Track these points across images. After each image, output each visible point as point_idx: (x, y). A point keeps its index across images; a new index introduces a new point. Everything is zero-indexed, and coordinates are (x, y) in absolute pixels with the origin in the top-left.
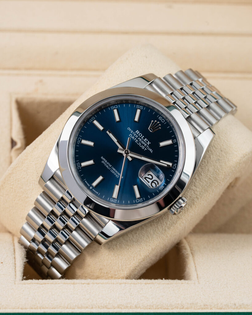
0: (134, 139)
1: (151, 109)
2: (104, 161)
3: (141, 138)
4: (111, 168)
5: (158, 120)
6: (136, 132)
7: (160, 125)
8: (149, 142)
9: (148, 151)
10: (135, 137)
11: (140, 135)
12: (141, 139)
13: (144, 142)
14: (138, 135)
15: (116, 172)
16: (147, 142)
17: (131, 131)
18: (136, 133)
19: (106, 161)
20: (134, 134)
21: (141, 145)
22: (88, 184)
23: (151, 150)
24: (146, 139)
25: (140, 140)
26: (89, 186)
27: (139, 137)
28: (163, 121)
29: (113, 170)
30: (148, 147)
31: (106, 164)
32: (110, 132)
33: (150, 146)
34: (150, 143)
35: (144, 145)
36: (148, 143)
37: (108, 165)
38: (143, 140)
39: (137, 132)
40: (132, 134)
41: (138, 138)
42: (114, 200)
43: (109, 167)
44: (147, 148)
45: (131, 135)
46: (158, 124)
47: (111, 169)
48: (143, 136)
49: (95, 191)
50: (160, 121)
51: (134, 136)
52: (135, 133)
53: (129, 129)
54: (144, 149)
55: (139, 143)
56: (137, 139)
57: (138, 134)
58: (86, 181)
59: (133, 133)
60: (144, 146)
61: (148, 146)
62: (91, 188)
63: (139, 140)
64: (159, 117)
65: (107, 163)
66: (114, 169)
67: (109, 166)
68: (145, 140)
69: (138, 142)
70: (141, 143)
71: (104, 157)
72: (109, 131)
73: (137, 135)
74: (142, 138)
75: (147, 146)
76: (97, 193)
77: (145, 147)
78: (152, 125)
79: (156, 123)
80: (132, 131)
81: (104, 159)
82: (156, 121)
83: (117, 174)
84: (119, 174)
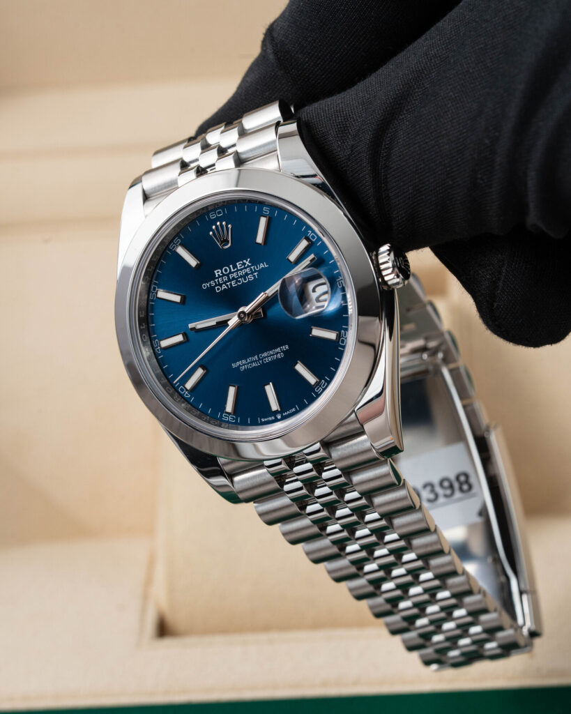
0: (227, 286)
2: (242, 365)
3: (231, 272)
4: (260, 359)
5: (214, 222)
6: (217, 276)
8: (245, 261)
9: (260, 272)
10: (225, 283)
11: (226, 270)
12: (233, 273)
13: (241, 270)
14: (224, 275)
15: (271, 352)
16: (244, 264)
17: (210, 284)
18: (219, 276)
19: (244, 362)
20: (218, 281)
21: (245, 280)
22: (270, 419)
23: (262, 266)
24: (237, 264)
25: (235, 275)
26: (273, 418)
27: (228, 275)
28: (219, 213)
29: (265, 358)
30: (254, 268)
31: (248, 364)
33: (254, 263)
34: (249, 260)
35: (247, 274)
36: (247, 263)
37: (252, 362)
38: (238, 270)
39: (217, 273)
40: (216, 285)
41: (229, 278)
42: (320, 386)
43: (256, 361)
44: (255, 271)
45: (218, 289)
46: (221, 225)
47: (262, 359)
48: (231, 266)
49: (288, 412)
50: (218, 219)
51: (222, 284)
52: (218, 278)
53: (204, 286)
54: (254, 276)
55: (239, 282)
56: (229, 280)
57: (222, 273)
58: (263, 420)
59: (215, 282)
60: (250, 274)
61: (252, 267)
62: (279, 417)
63: (233, 279)
64: (209, 217)
65: (248, 361)
66: (265, 354)
67: (254, 361)
68: (238, 266)
69: (237, 281)
70: (241, 277)
71: (235, 362)
73: (222, 276)
74: (232, 270)
75: (251, 270)
76: (294, 410)
77: (252, 273)
79: (217, 227)
80: (212, 283)
81: (238, 363)
82: (214, 227)
83: (277, 353)
84: (278, 350)
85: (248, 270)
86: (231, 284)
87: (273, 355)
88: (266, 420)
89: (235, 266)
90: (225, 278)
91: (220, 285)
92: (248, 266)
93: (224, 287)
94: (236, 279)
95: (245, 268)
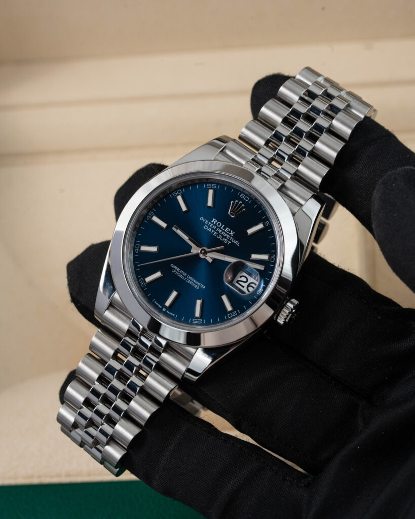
1: (227, 186)
2: (176, 270)
3: (220, 228)
4: (186, 277)
5: (240, 199)
7: (243, 205)
8: (232, 231)
9: (233, 244)
10: (212, 229)
11: (219, 224)
13: (226, 233)
14: (216, 225)
15: (195, 281)
16: (230, 232)
17: (205, 221)
18: (213, 223)
19: (178, 269)
20: (210, 224)
21: (222, 239)
22: (159, 306)
23: (236, 242)
24: (227, 228)
25: (220, 231)
26: (161, 307)
27: (217, 227)
28: (246, 199)
29: (189, 279)
31: (179, 272)
32: (177, 229)
33: (235, 237)
34: (234, 233)
35: (226, 237)
36: (232, 233)
37: (181, 274)
38: (224, 231)
39: (214, 221)
40: (207, 225)
41: (216, 229)
42: (197, 321)
44: (231, 241)
45: (206, 227)
46: (241, 204)
47: (187, 279)
48: (223, 226)
49: (170, 313)
50: (242, 200)
53: (202, 219)
54: (228, 242)
55: (219, 236)
57: (216, 223)
58: (155, 302)
59: (208, 223)
60: (227, 239)
61: (231, 238)
62: (164, 310)
63: (218, 232)
64: (240, 194)
65: (181, 272)
66: (191, 278)
67: (183, 275)
69: (218, 235)
70: (222, 235)
71: (174, 265)
72: (175, 227)
73: (214, 225)
74: (222, 228)
76: (174, 315)
77: (229, 240)
78: (232, 207)
79: (237, 203)
80: (207, 221)
81: (175, 267)
82: (236, 201)
83: (196, 284)
84: (199, 284)
85: (228, 236)
86: (214, 233)
87: (194, 283)
88: (157, 304)
89: (225, 228)
90: (214, 227)
91: (209, 227)
92: (230, 235)
93: (210, 230)
94: (219, 234)
95: (228, 234)
